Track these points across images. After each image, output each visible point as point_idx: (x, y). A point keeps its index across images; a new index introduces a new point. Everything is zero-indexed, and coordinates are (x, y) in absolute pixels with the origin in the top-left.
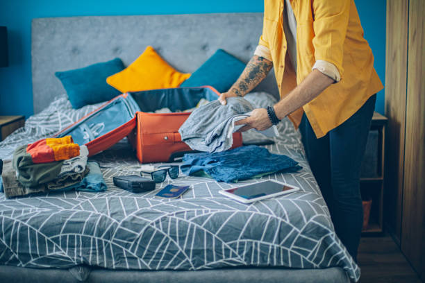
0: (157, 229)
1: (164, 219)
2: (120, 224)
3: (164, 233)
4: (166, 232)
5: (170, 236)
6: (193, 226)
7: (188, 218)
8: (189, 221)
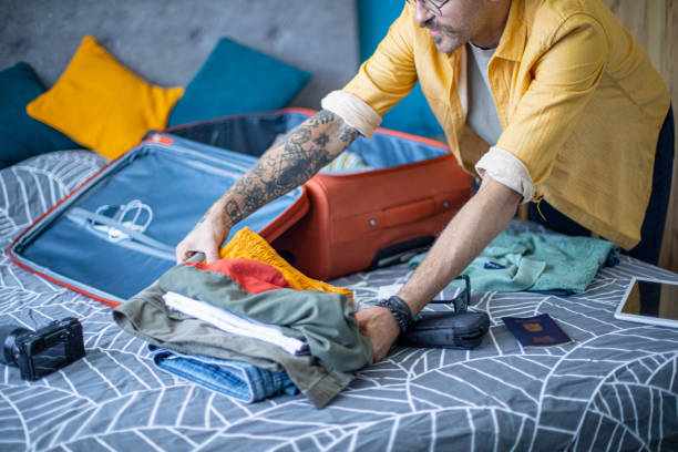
0: (602, 414)
1: (606, 391)
2: (537, 420)
3: (615, 420)
4: (618, 416)
5: (625, 422)
6: (656, 392)
7: (643, 379)
8: (646, 385)
